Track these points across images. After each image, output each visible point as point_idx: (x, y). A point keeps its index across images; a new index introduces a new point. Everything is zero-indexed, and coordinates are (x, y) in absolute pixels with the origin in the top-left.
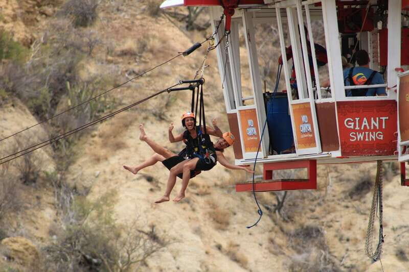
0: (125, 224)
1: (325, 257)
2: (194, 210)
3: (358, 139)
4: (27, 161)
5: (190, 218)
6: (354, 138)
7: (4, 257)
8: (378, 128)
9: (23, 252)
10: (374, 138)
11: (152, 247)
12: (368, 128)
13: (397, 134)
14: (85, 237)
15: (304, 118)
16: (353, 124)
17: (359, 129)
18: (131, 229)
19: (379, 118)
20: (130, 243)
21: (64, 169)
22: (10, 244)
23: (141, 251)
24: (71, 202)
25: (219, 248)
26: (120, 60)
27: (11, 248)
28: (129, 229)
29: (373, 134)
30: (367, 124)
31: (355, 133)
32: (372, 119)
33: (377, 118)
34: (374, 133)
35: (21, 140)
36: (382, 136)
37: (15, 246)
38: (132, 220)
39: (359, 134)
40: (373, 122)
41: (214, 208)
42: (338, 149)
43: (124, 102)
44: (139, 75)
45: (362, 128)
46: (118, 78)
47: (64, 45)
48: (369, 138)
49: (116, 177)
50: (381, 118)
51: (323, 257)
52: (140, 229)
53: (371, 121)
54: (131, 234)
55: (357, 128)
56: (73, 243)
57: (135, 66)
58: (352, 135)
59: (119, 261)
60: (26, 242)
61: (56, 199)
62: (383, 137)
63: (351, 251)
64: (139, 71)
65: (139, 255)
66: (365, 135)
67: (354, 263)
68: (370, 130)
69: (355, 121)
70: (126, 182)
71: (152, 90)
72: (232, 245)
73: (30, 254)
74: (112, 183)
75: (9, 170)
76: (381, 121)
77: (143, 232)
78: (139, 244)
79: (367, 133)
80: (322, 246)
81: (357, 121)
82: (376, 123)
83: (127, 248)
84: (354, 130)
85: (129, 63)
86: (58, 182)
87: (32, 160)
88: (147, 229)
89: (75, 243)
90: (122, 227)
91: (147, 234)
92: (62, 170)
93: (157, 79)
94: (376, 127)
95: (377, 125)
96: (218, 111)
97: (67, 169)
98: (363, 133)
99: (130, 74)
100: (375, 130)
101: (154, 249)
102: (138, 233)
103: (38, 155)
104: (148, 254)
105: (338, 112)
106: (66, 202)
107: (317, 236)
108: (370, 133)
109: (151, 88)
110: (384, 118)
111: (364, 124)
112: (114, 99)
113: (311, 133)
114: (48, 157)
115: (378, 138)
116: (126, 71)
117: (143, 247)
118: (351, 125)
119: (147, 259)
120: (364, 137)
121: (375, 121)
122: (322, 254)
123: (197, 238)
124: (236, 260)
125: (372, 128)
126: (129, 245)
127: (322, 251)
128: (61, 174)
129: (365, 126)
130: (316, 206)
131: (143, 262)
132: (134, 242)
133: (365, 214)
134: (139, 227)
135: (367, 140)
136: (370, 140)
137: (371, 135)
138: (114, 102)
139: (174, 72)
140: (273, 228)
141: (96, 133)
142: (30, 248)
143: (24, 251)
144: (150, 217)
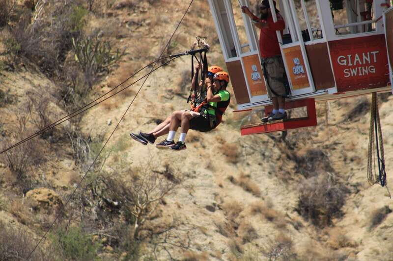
0: (140, 166)
1: (332, 178)
2: (204, 147)
3: (352, 75)
4: (42, 116)
5: (201, 155)
6: (348, 74)
7: (30, 209)
8: (369, 62)
9: (48, 202)
10: (367, 72)
11: (167, 185)
12: (360, 63)
13: (388, 66)
14: (104, 182)
15: (296, 60)
16: (345, 61)
17: (351, 65)
18: (146, 170)
19: (370, 53)
20: (147, 184)
21: (78, 120)
22: (35, 195)
23: (158, 191)
24: (87, 151)
25: (231, 179)
26: (120, 12)
27: (36, 199)
28: (144, 171)
29: (365, 69)
30: (358, 59)
31: (348, 70)
32: (364, 54)
33: (368, 53)
34: (367, 67)
35: (34, 97)
36: (374, 69)
37: (40, 197)
38: (146, 162)
39: (352, 70)
40: (364, 57)
41: (223, 143)
42: (334, 86)
43: (127, 51)
44: (139, 24)
45: (355, 64)
46: (119, 30)
47: (65, 4)
48: (362, 73)
49: (127, 123)
50: (372, 53)
51: (330, 178)
52: (154, 170)
53: (362, 56)
54: (147, 175)
55: (350, 64)
56: (94, 189)
57: (135, 16)
58: (346, 71)
59: (138, 202)
60: (49, 192)
61: (73, 150)
62: (375, 71)
63: (355, 170)
64: (138, 21)
65: (157, 194)
66: (358, 69)
67: (359, 181)
68: (362, 65)
69: (347, 58)
70: (137, 127)
71: (152, 38)
72: (243, 176)
73: (55, 204)
74: (124, 129)
75: (26, 126)
76: (371, 56)
77: (157, 172)
78: (155, 184)
79: (360, 68)
80: (328, 168)
81: (349, 57)
82: (367, 57)
83: (145, 188)
84: (347, 67)
85: (129, 14)
86: (73, 133)
87: (46, 114)
88: (162, 169)
89: (95, 189)
90: (138, 170)
91: (162, 173)
92: (76, 122)
93: (156, 27)
94: (368, 62)
95: (368, 60)
96: (217, 51)
97: (80, 119)
98: (356, 69)
99: (130, 25)
100: (367, 64)
101: (170, 187)
102: (153, 173)
103: (52, 109)
104: (165, 192)
105: (330, 51)
106: (82, 152)
107: (322, 159)
108: (363, 68)
109: (152, 36)
110: (374, 53)
111: (356, 60)
112: (118, 50)
113: (303, 74)
114: (61, 110)
115: (371, 72)
116: (126, 22)
117: (159, 186)
118: (344, 62)
119: (164, 197)
120: (357, 72)
121: (366, 55)
122: (329, 175)
123: (209, 173)
124: (248, 190)
125: (364, 63)
126: (146, 186)
127: (328, 173)
128: (75, 125)
129: (357, 61)
130: (318, 131)
131: (161, 201)
132: (150, 182)
133: (365, 134)
134: (153, 168)
135: (360, 74)
136: (364, 74)
137: (363, 70)
138: (118, 52)
139: (171, 19)
140: (280, 157)
141: (104, 83)
142: (54, 198)
143: (49, 200)
144: (163, 157)
